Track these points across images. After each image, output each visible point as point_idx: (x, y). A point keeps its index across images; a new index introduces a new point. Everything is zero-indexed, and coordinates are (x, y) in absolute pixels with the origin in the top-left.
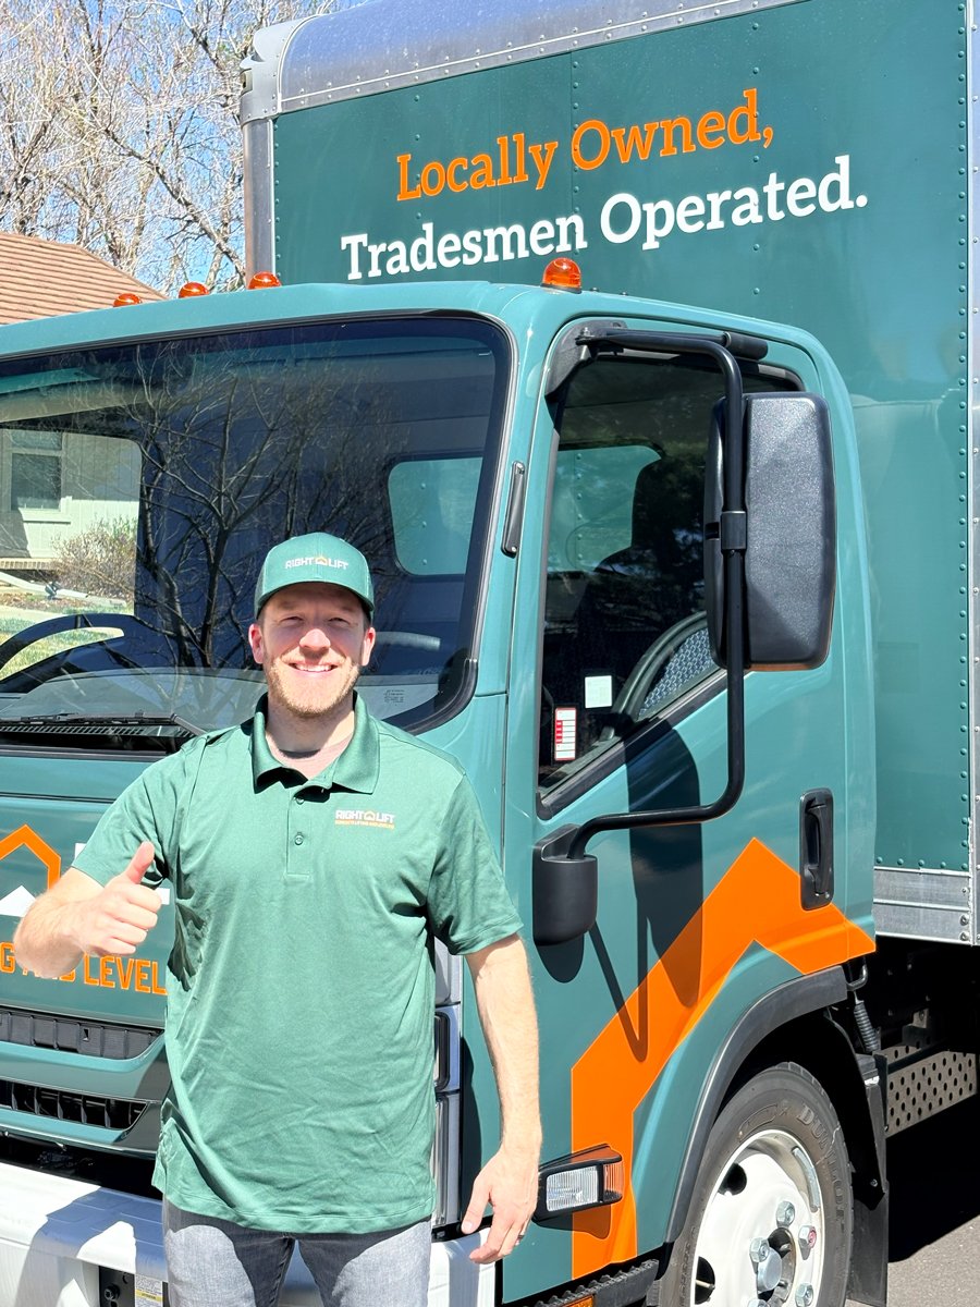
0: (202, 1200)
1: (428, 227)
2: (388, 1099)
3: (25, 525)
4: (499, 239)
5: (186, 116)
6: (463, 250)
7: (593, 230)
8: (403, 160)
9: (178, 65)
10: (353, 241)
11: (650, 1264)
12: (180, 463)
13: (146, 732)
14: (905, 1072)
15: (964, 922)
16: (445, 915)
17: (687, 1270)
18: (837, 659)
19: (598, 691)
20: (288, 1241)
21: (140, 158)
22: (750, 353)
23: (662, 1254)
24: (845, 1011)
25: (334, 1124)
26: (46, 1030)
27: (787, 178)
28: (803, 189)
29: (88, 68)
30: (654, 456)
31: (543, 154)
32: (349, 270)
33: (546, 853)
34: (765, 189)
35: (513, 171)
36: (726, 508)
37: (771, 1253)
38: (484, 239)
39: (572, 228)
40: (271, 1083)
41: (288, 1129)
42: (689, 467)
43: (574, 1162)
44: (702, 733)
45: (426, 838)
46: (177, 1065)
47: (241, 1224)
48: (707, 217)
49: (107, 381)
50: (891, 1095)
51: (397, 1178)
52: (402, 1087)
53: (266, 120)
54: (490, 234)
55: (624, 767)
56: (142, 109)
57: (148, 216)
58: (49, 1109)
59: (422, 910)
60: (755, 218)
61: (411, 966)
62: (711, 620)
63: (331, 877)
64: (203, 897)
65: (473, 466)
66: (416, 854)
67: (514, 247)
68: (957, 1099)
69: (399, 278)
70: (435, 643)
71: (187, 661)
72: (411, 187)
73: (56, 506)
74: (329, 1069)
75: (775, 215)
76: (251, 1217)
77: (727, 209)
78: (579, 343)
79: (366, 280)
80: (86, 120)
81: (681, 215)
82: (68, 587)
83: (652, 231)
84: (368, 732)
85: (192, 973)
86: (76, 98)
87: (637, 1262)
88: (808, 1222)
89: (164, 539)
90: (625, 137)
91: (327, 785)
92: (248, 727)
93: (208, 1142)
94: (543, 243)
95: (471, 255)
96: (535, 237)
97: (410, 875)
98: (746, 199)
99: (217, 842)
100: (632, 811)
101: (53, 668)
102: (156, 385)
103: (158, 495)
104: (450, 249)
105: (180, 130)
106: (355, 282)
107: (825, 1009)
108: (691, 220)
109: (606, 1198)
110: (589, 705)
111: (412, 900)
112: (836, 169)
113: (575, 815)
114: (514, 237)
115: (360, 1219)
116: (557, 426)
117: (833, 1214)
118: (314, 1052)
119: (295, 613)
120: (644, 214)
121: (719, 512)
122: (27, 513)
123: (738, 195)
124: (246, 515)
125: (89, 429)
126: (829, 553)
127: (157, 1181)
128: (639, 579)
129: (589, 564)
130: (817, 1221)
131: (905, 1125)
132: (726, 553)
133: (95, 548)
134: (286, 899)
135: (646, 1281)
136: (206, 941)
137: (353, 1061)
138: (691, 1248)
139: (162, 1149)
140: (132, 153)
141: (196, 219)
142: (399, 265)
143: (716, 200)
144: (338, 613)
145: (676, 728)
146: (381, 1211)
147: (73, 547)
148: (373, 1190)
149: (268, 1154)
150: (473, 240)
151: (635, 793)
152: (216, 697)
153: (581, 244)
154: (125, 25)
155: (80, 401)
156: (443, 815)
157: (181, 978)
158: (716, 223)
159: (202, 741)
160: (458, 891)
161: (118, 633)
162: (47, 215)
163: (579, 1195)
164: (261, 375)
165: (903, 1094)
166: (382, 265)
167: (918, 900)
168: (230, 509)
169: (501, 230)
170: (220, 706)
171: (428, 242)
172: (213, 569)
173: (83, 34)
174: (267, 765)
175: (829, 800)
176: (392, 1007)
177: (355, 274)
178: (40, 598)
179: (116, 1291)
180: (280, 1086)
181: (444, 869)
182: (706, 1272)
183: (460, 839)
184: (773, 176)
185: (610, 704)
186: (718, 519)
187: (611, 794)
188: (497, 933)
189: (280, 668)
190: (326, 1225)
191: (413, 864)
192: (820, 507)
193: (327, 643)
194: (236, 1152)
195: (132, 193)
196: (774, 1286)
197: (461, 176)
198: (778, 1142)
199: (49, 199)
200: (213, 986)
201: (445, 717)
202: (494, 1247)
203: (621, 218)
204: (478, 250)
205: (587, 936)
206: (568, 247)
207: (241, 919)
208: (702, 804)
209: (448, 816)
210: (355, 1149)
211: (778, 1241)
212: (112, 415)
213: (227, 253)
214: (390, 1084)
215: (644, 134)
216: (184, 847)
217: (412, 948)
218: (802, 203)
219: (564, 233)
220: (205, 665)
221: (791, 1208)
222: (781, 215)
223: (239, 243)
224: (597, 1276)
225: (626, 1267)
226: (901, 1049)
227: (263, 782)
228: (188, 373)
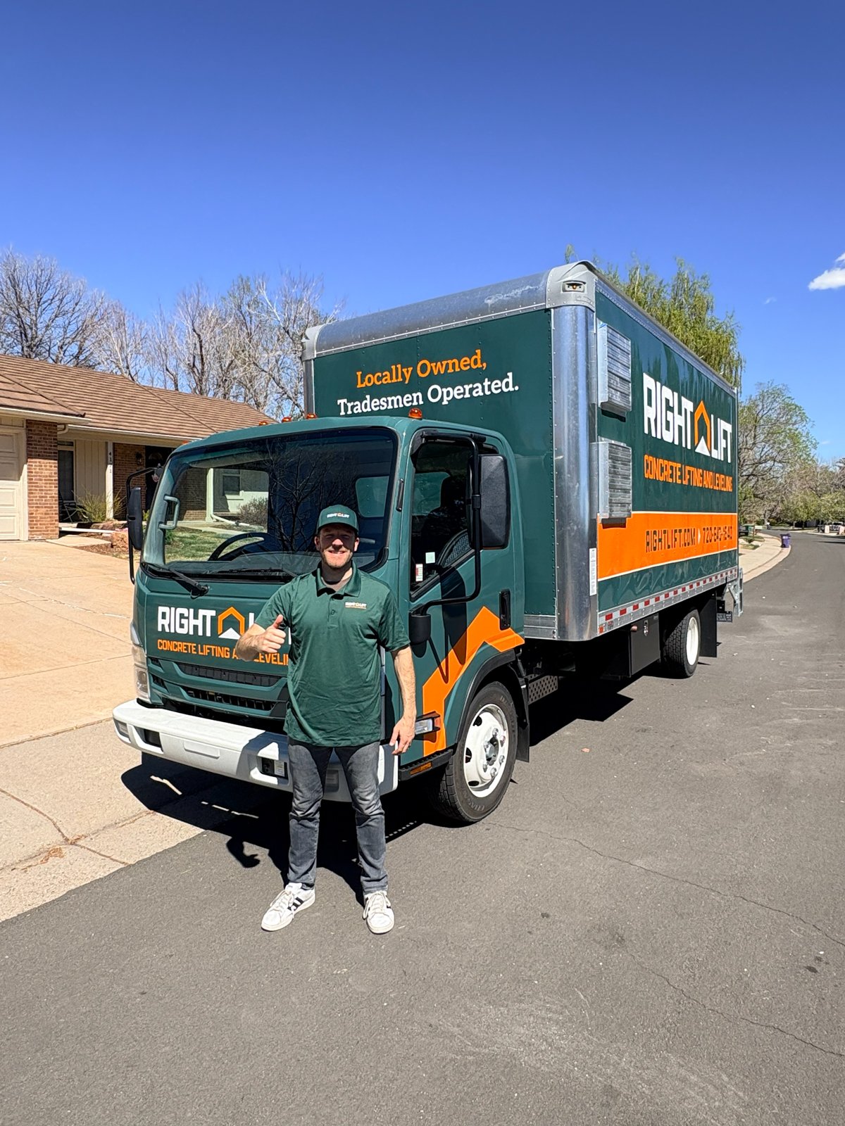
0: (300, 736)
1: (368, 397)
2: (365, 701)
3: (228, 501)
4: (393, 401)
5: (282, 357)
6: (380, 405)
7: (425, 398)
8: (359, 374)
9: (278, 340)
10: (342, 402)
11: (450, 751)
12: (282, 480)
13: (273, 574)
14: (534, 683)
15: (554, 632)
16: (384, 638)
17: (463, 752)
18: (511, 545)
19: (430, 557)
20: (331, 749)
21: (266, 372)
22: (480, 440)
23: (454, 747)
24: (515, 664)
25: (346, 710)
26: (241, 677)
27: (491, 380)
28: (497, 384)
29: (247, 340)
30: (447, 475)
31: (408, 372)
32: (340, 411)
33: (413, 614)
34: (484, 384)
35: (397, 378)
36: (474, 493)
37: (490, 746)
38: (387, 401)
39: (418, 397)
40: (324, 696)
41: (330, 712)
42: (459, 478)
43: (424, 717)
44: (466, 571)
45: (377, 612)
46: (291, 690)
47: (314, 744)
48: (464, 393)
49: (256, 452)
50: (530, 690)
51: (368, 727)
52: (369, 697)
53: (311, 360)
54: (390, 399)
55: (439, 584)
56: (266, 355)
57: (269, 392)
58: (242, 705)
59: (375, 636)
60: (481, 394)
61: (371, 656)
62: (469, 532)
63: (344, 626)
64: (300, 633)
65: (386, 479)
66: (374, 618)
67: (398, 404)
68: (552, 691)
69: (358, 415)
70: (373, 541)
71: (285, 549)
72: (362, 383)
73: (238, 494)
74: (344, 691)
75: (488, 393)
76: (317, 742)
77: (471, 390)
78: (422, 437)
79: (346, 415)
80: (247, 359)
81: (456, 392)
82: (243, 522)
83: (445, 398)
84: (357, 574)
85: (297, 659)
86: (243, 351)
87: (446, 750)
88: (503, 735)
89: (277, 506)
90: (436, 366)
91: (342, 594)
92: (315, 574)
93: (303, 716)
94: (408, 402)
95: (383, 406)
96: (405, 400)
97: (371, 624)
98: (477, 387)
99: (304, 613)
100: (443, 598)
101: (240, 551)
102: (273, 452)
103: (275, 491)
104: (376, 404)
105: (280, 362)
106: (343, 416)
107: (507, 664)
108: (459, 394)
109: (435, 729)
110: (427, 562)
111: (371, 633)
112: (508, 377)
113: (422, 601)
114: (398, 400)
115: (355, 741)
116: (415, 466)
117: (511, 731)
118: (340, 685)
119: (331, 533)
120: (443, 392)
121: (471, 495)
122: (228, 497)
123: (475, 386)
124: (306, 497)
125: (250, 468)
126: (508, 509)
127: (285, 729)
128: (442, 516)
129: (426, 513)
130: (506, 734)
131: (534, 701)
132: (474, 509)
133: (252, 508)
134: (329, 633)
135: (449, 756)
136: (301, 648)
137: (352, 688)
138: (464, 745)
139: (287, 718)
140: (263, 370)
141: (286, 393)
142: (358, 410)
143: (467, 387)
144: (345, 533)
145: (457, 569)
146: (362, 738)
147: (244, 508)
148: (359, 732)
149: (323, 720)
150: (384, 401)
151: (443, 591)
152: (297, 560)
153: (421, 402)
154: (260, 325)
155: (247, 459)
156: (383, 604)
157: (292, 660)
158: (467, 395)
159: (299, 579)
160: (388, 629)
161: (262, 539)
162: (233, 392)
163: (426, 729)
164: (310, 448)
165: (534, 690)
166: (352, 410)
167: (539, 625)
168: (300, 495)
169: (393, 398)
170: (298, 564)
171: (368, 402)
172: (295, 516)
173: (245, 329)
174: (322, 586)
175: (509, 593)
176: (366, 669)
177: (343, 413)
178: (233, 525)
179: (268, 766)
180: (327, 697)
181: (383, 622)
182: (469, 752)
183: (389, 612)
184: (486, 380)
185: (434, 561)
186: (471, 498)
187: (435, 593)
188: (401, 644)
189: (326, 553)
190: (343, 743)
191: (373, 621)
192: (505, 493)
193: (342, 544)
194: (312, 720)
195: (263, 384)
196: (492, 756)
197: (379, 379)
198: (493, 708)
199: (234, 387)
200: (304, 663)
201: (377, 568)
202: (400, 750)
203: (435, 393)
204: (385, 404)
205: (428, 642)
206: (417, 404)
207: (313, 640)
208: (467, 595)
209: (385, 604)
210: (353, 717)
211: (493, 741)
212: (258, 463)
213: (297, 405)
214: (365, 696)
215: (442, 365)
216: (293, 615)
217: (372, 650)
218: (496, 389)
219: (416, 398)
220: (292, 550)
221: (497, 730)
222: (489, 393)
223: (301, 401)
224: (433, 755)
225: (442, 752)
226: (533, 675)
227: (320, 593)
228: (284, 447)
